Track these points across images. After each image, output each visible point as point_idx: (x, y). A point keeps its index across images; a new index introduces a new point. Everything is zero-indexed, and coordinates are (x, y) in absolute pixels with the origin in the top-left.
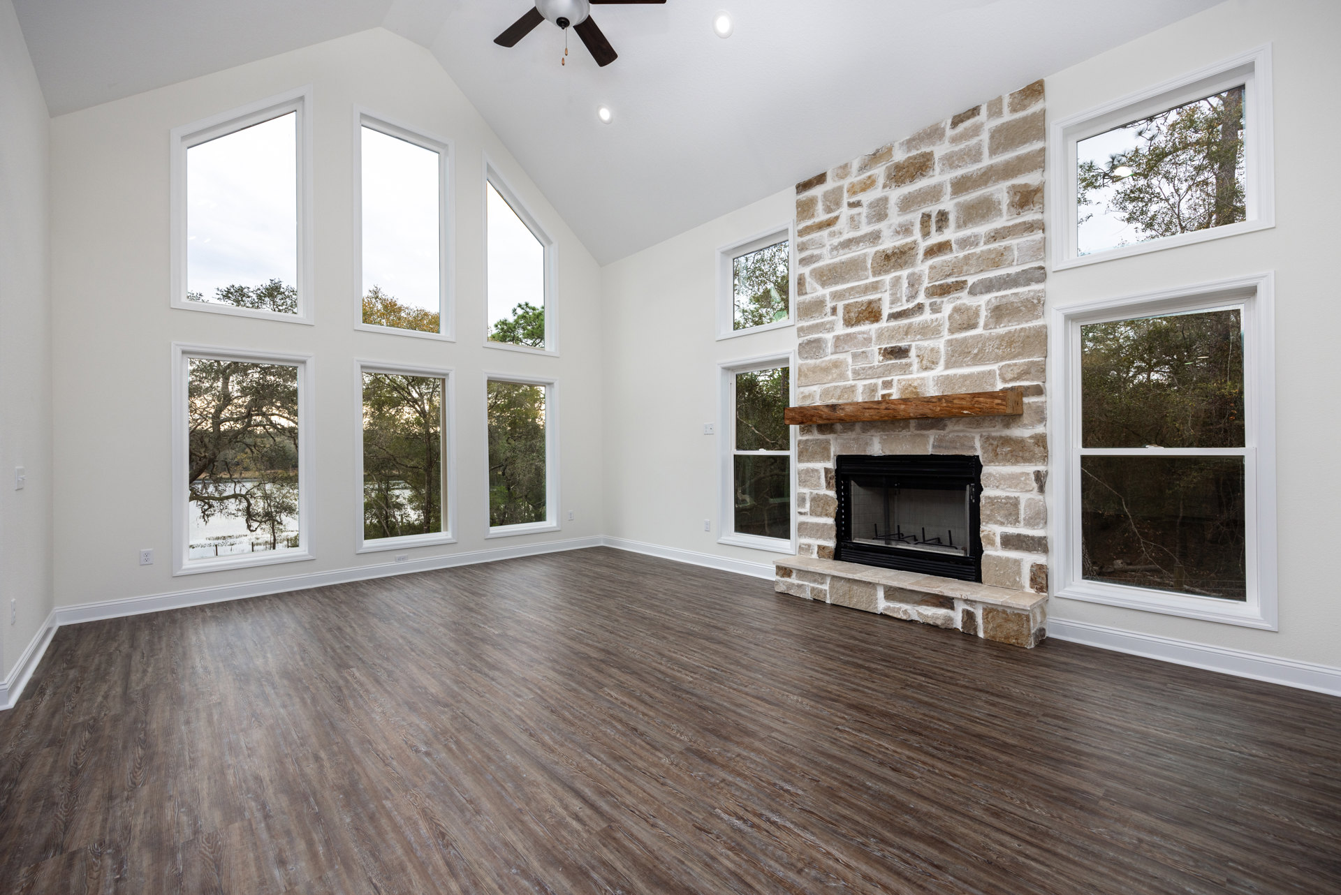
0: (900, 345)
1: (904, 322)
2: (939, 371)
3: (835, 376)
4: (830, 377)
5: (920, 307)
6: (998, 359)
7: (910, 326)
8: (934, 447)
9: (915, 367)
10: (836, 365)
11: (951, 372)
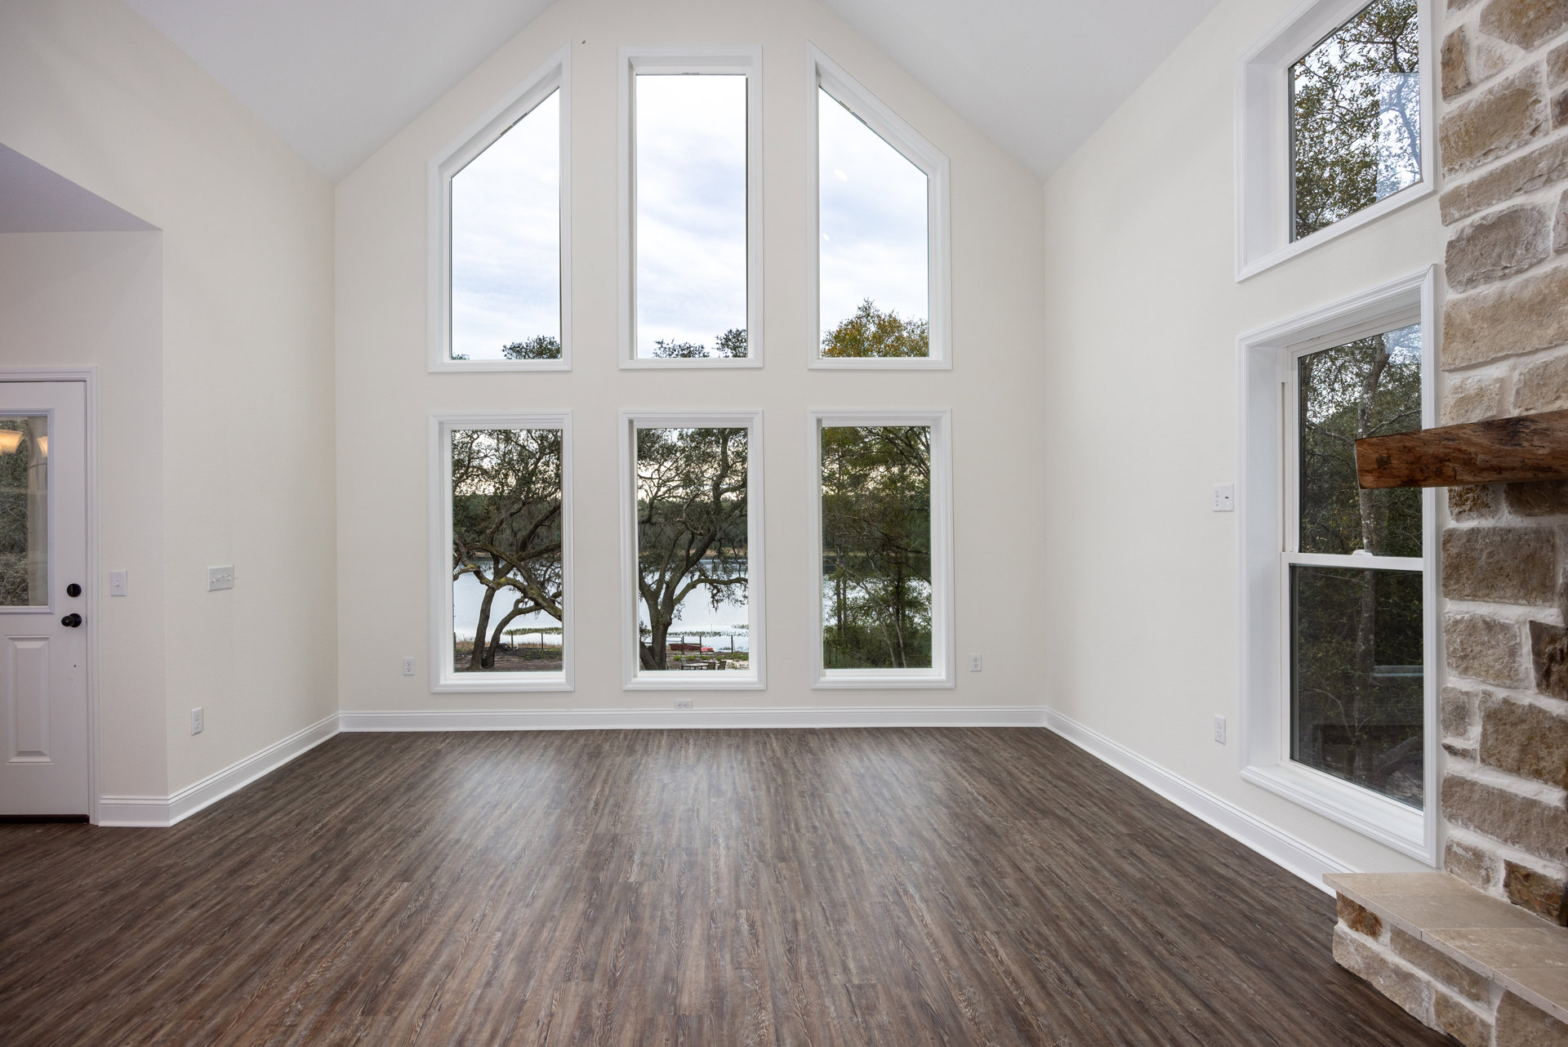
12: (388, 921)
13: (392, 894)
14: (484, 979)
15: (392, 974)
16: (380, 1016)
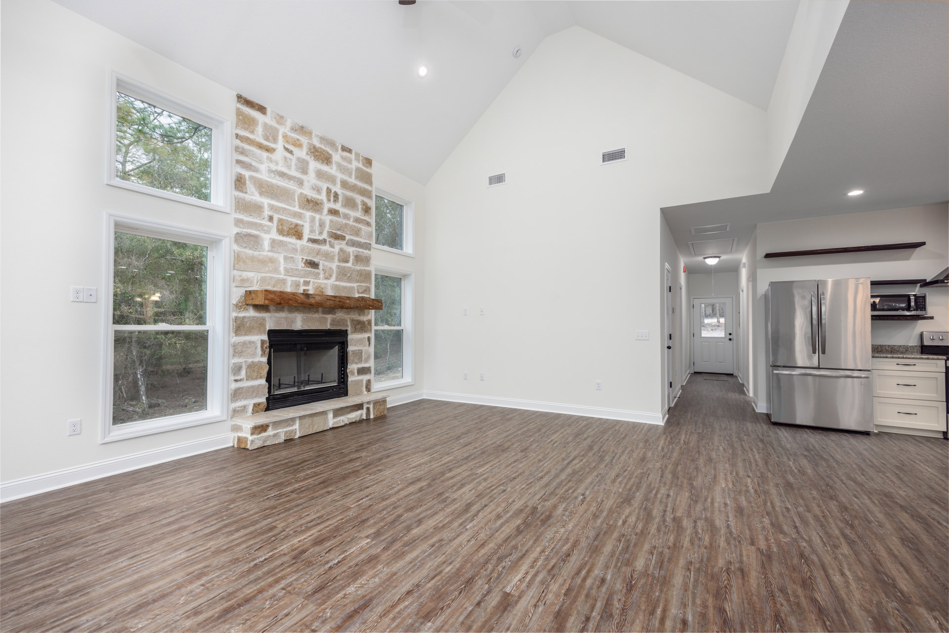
0: (314, 260)
1: (316, 246)
2: (332, 281)
3: (271, 268)
4: (267, 269)
5: (325, 241)
6: (357, 281)
7: (320, 250)
8: (331, 324)
9: (322, 276)
10: (272, 260)
11: (338, 283)
12: (524, 555)
13: (520, 580)
14: (486, 508)
15: (525, 521)
16: (531, 506)
